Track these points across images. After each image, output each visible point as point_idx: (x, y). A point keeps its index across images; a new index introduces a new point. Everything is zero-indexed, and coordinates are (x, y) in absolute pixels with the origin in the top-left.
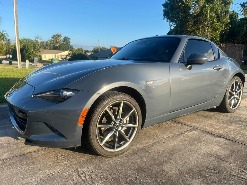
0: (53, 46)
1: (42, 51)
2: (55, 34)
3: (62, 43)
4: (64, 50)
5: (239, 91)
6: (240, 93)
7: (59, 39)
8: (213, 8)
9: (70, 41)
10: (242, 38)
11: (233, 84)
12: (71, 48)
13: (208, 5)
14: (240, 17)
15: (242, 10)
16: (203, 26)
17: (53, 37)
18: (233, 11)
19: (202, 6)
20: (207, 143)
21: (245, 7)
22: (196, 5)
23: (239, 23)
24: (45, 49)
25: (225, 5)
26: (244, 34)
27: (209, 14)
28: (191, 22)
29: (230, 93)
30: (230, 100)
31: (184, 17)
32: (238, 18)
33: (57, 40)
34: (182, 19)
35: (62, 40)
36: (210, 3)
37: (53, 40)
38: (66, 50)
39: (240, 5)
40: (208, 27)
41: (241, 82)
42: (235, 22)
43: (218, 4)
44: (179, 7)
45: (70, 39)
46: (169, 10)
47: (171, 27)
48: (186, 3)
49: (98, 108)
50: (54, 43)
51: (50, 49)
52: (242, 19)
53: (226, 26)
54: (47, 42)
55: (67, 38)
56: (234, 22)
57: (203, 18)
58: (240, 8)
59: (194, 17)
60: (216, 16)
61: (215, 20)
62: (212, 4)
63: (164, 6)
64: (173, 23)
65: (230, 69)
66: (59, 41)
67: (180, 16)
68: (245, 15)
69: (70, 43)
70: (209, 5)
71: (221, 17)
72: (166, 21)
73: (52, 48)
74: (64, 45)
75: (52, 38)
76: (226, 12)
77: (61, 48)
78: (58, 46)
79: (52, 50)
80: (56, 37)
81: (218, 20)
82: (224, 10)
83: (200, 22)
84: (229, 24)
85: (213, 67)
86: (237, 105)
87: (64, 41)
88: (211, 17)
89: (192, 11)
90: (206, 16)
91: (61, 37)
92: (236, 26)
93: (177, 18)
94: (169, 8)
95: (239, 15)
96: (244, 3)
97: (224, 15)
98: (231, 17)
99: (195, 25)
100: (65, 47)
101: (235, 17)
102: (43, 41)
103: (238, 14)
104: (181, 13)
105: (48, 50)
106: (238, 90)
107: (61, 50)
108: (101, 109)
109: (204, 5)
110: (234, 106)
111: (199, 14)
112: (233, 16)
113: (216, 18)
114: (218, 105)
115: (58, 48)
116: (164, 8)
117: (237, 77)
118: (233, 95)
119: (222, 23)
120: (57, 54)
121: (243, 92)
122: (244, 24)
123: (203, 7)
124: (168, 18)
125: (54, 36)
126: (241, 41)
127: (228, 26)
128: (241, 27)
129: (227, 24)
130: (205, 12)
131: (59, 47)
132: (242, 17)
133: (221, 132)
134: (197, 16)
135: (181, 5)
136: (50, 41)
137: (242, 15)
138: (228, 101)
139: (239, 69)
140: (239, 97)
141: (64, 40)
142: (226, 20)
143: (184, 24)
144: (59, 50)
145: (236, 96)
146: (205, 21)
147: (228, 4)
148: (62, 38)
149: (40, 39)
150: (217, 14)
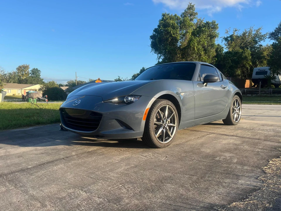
0: (18, 79)
1: (5, 85)
2: (21, 65)
3: (30, 75)
4: (32, 83)
5: (239, 108)
6: (239, 109)
7: (26, 71)
8: (200, 41)
9: (40, 74)
10: (228, 70)
11: (235, 101)
12: (41, 81)
13: (194, 38)
14: (225, 50)
15: (226, 43)
16: (191, 59)
17: (18, 69)
18: (218, 45)
19: (190, 39)
20: (225, 139)
21: (229, 41)
22: (182, 38)
23: (224, 56)
24: (8, 82)
25: (211, 39)
26: (229, 67)
27: (196, 47)
28: (179, 54)
29: (233, 109)
30: (233, 114)
31: (172, 50)
32: (223, 52)
33: (23, 72)
34: (171, 51)
35: (30, 72)
36: (196, 36)
37: (18, 72)
38: (36, 84)
39: (224, 39)
40: (196, 59)
41: (240, 100)
42: (221, 55)
43: (204, 38)
44: (167, 39)
45: (40, 71)
46: (157, 42)
47: (159, 59)
48: (174, 36)
49: (154, 109)
50: (19, 76)
51: (14, 83)
52: (226, 53)
53: (212, 60)
54: (10, 74)
55: (37, 69)
56: (219, 55)
57: (190, 50)
58: (224, 42)
59: (181, 50)
60: (203, 49)
61: (202, 53)
62: (198, 37)
63: (152, 37)
64: (161, 55)
65: (232, 90)
66: (26, 73)
67: (168, 48)
68: (229, 48)
69: (40, 75)
70: (196, 38)
71: (208, 50)
72: (154, 53)
73: (17, 81)
74: (32, 78)
75: (16, 70)
76: (212, 45)
77: (29, 81)
78: (25, 79)
79: (17, 84)
80: (22, 69)
81: (205, 53)
82: (210, 44)
83: (188, 54)
84: (215, 57)
85: (220, 86)
86: (238, 118)
87: (33, 74)
88: (198, 50)
89: (179, 44)
90: (194, 49)
91: (28, 69)
92: (221, 59)
93: (165, 50)
94: (157, 39)
95: (224, 49)
96: (228, 37)
97: (211, 48)
98: (216, 51)
99: (184, 58)
100: (34, 80)
101: (220, 50)
102: (5, 73)
103: (223, 47)
104: (169, 45)
105: (12, 84)
106: (238, 106)
107: (28, 84)
108: (156, 109)
109: (191, 39)
110: (236, 120)
111: (186, 46)
112: (219, 49)
113: (204, 51)
114: (225, 118)
115: (24, 82)
116: (152, 40)
117: (236, 96)
118: (235, 110)
119: (209, 56)
120: (24, 89)
121: (242, 108)
122: (229, 57)
123: (191, 41)
124: (155, 50)
125: (20, 67)
126: (227, 74)
127: (215, 60)
128: (227, 60)
129: (214, 57)
130: (192, 45)
131: (26, 81)
132: (227, 51)
133: (232, 134)
134: (185, 48)
135: (169, 37)
136: (15, 73)
137: (227, 49)
138: (232, 115)
139: (238, 89)
140: (239, 112)
141: (32, 72)
142: (213, 53)
143: (172, 57)
144: (26, 83)
145: (237, 111)
146: (193, 54)
147: (213, 38)
148: (30, 70)
149: (1, 70)
150: (204, 47)
